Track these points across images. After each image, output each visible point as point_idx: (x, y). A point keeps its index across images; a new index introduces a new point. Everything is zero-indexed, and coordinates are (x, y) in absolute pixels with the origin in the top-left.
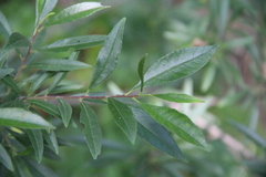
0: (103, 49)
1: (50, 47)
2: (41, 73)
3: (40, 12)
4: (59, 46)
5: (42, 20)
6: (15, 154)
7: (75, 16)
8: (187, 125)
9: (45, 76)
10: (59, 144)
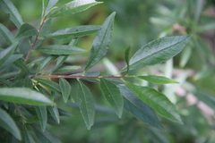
0: (97, 37)
1: (54, 34)
2: (46, 56)
3: (46, 6)
4: (61, 34)
5: (47, 13)
6: (25, 122)
7: (74, 10)
8: (165, 102)
9: (49, 59)
10: (60, 114)
